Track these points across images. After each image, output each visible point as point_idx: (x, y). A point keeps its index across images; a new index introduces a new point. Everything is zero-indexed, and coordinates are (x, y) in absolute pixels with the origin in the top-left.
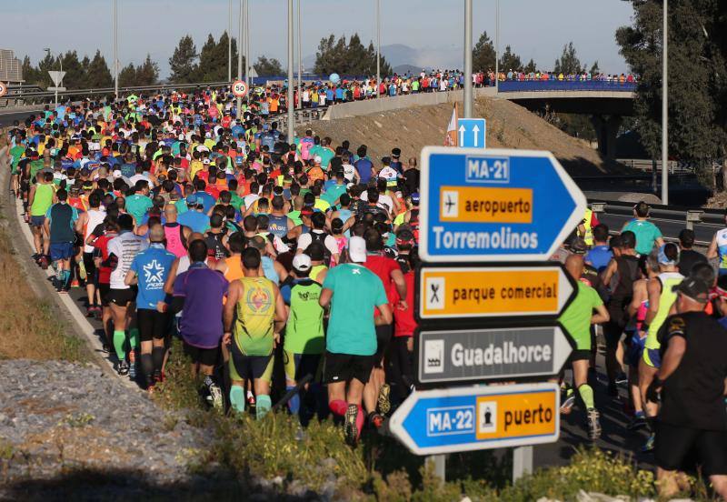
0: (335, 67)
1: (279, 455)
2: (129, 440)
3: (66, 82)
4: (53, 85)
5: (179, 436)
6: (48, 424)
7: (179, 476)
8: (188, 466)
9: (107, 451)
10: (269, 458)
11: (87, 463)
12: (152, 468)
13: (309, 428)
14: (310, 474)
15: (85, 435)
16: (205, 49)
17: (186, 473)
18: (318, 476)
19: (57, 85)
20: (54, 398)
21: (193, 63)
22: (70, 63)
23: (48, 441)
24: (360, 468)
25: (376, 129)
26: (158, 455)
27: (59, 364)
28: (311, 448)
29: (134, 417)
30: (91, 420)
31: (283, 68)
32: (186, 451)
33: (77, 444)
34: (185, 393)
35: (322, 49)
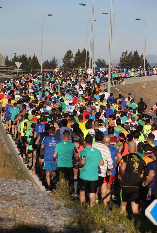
0: (127, 64)
1: (101, 222)
2: (42, 213)
3: (22, 67)
4: (17, 68)
5: (61, 212)
6: (10, 205)
7: (61, 229)
8: (65, 225)
9: (33, 217)
10: (97, 223)
11: (25, 222)
12: (50, 225)
13: (113, 211)
14: (113, 230)
15: (24, 210)
16: (76, 55)
17: (64, 228)
18: (116, 231)
19: (18, 68)
20: (13, 194)
21: (72, 60)
22: (23, 59)
23: (10, 212)
24: (133, 229)
25: (143, 89)
26: (53, 220)
27: (15, 180)
28: (113, 219)
29: (44, 203)
30: (27, 204)
31: (107, 63)
32: (64, 219)
33: (21, 214)
34: (65, 194)
35: (123, 56)
